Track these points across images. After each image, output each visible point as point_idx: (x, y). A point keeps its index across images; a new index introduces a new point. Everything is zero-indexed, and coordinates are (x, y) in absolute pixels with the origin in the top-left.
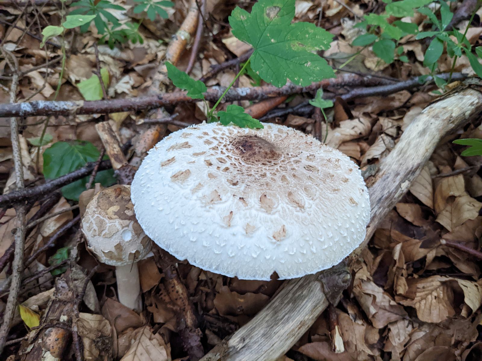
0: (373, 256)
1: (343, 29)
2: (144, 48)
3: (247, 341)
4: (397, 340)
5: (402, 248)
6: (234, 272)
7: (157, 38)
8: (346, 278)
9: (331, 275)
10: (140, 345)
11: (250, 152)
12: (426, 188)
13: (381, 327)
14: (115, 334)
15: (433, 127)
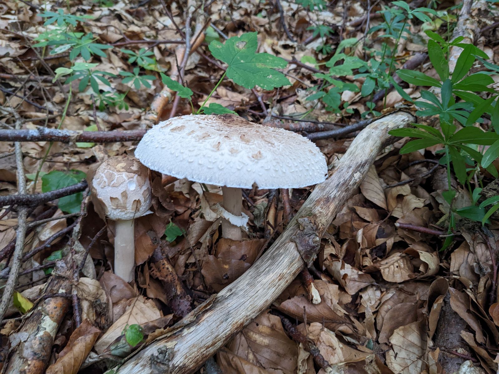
0: (340, 246)
1: (298, 97)
2: (128, 113)
3: (233, 291)
4: (368, 304)
5: (364, 233)
6: (224, 181)
7: (140, 107)
8: (315, 240)
9: (303, 237)
10: (135, 307)
11: (230, 120)
12: (379, 195)
13: (353, 293)
14: (111, 304)
15: (374, 134)
